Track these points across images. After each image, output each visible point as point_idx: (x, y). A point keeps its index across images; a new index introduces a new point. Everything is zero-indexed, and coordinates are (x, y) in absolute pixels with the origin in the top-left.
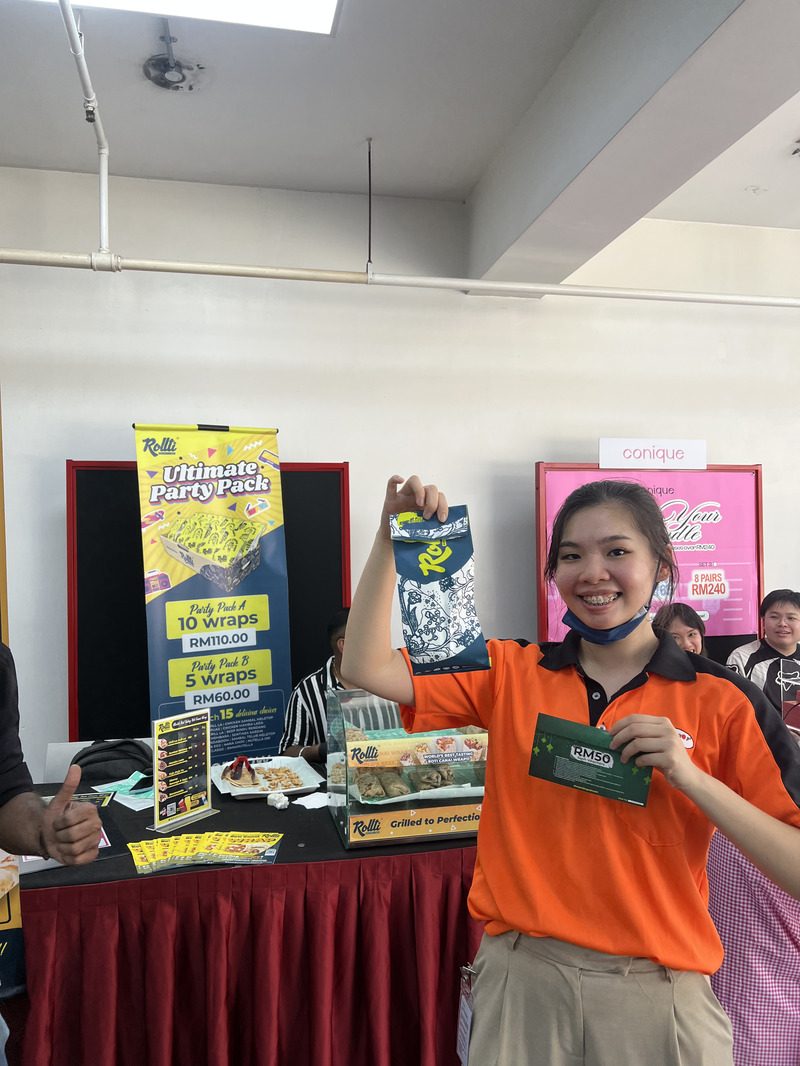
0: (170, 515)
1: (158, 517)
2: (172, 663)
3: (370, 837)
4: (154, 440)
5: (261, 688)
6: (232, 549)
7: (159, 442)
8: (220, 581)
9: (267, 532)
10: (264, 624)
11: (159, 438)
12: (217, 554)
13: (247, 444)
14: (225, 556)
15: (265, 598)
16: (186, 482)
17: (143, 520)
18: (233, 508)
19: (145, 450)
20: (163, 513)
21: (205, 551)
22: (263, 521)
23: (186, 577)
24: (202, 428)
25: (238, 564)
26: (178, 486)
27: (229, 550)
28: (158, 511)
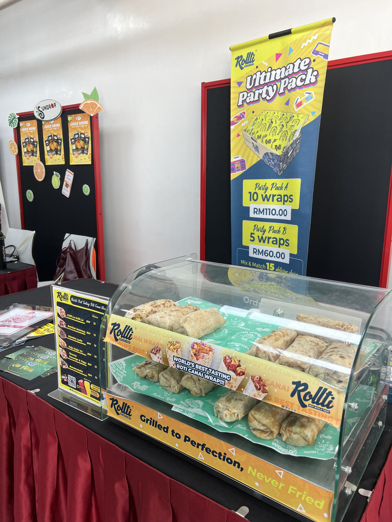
0: (249, 114)
1: (242, 116)
4: (242, 57)
6: (285, 139)
7: (245, 57)
9: (308, 122)
11: (245, 53)
12: (275, 144)
13: (305, 41)
14: (280, 145)
15: (299, 181)
17: (232, 119)
18: (287, 103)
19: (236, 66)
21: (267, 141)
22: (307, 112)
23: (254, 162)
24: (272, 37)
25: (287, 151)
26: (254, 90)
27: (283, 139)
28: (241, 112)
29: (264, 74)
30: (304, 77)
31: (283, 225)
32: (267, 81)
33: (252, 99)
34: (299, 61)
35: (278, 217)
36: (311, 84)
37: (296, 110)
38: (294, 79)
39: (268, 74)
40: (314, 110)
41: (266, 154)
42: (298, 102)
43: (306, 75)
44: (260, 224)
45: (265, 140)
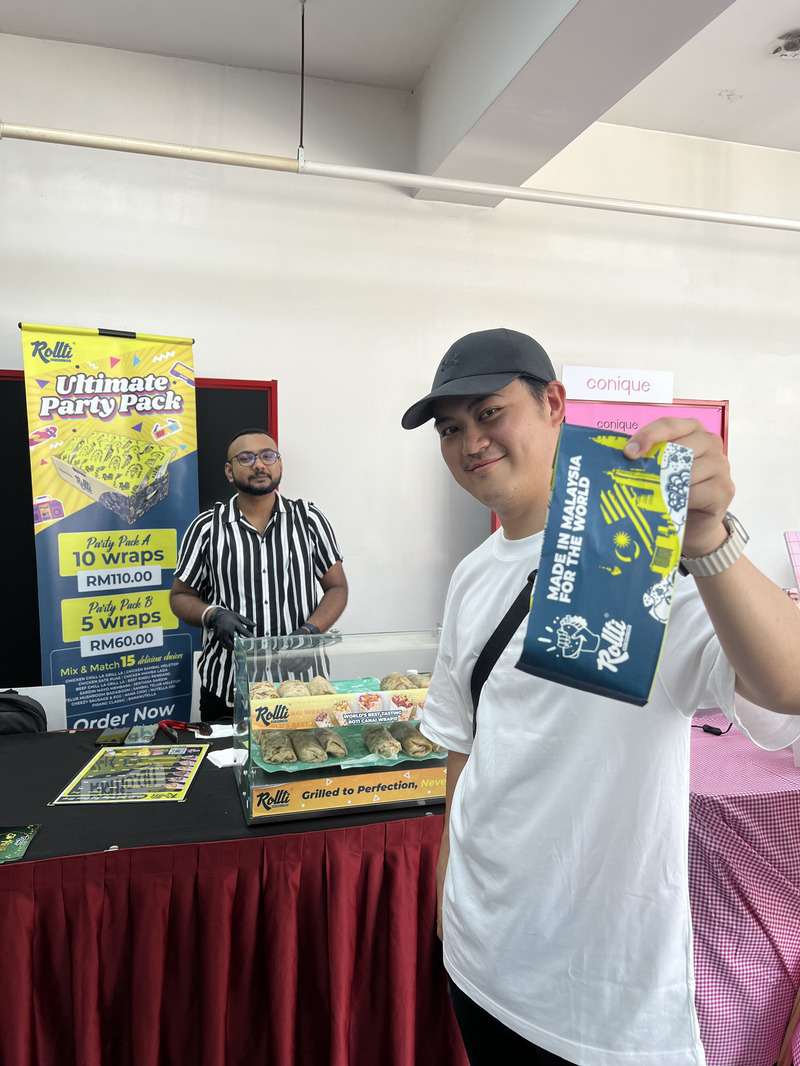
0: (65, 432)
1: (49, 434)
2: (66, 603)
3: (277, 811)
4: (45, 344)
5: (165, 632)
6: (135, 476)
7: (52, 347)
8: (121, 511)
9: (178, 457)
10: (171, 561)
11: (51, 341)
12: (119, 481)
13: (157, 354)
14: (127, 483)
15: (173, 532)
16: (84, 395)
17: (31, 436)
18: (138, 428)
19: (34, 355)
20: (55, 429)
21: (104, 476)
22: (173, 445)
23: (82, 505)
24: (103, 333)
25: (142, 494)
26: (74, 399)
27: (132, 476)
28: (49, 427)
29: (91, 380)
30: (162, 400)
31: (144, 595)
32: (99, 389)
33: (70, 411)
34: (151, 378)
35: (136, 584)
36: (172, 411)
37: (157, 440)
38: (148, 400)
39: (100, 383)
40: (184, 444)
41: (106, 495)
42: (158, 429)
43: (166, 398)
44: (103, 601)
45: (101, 473)
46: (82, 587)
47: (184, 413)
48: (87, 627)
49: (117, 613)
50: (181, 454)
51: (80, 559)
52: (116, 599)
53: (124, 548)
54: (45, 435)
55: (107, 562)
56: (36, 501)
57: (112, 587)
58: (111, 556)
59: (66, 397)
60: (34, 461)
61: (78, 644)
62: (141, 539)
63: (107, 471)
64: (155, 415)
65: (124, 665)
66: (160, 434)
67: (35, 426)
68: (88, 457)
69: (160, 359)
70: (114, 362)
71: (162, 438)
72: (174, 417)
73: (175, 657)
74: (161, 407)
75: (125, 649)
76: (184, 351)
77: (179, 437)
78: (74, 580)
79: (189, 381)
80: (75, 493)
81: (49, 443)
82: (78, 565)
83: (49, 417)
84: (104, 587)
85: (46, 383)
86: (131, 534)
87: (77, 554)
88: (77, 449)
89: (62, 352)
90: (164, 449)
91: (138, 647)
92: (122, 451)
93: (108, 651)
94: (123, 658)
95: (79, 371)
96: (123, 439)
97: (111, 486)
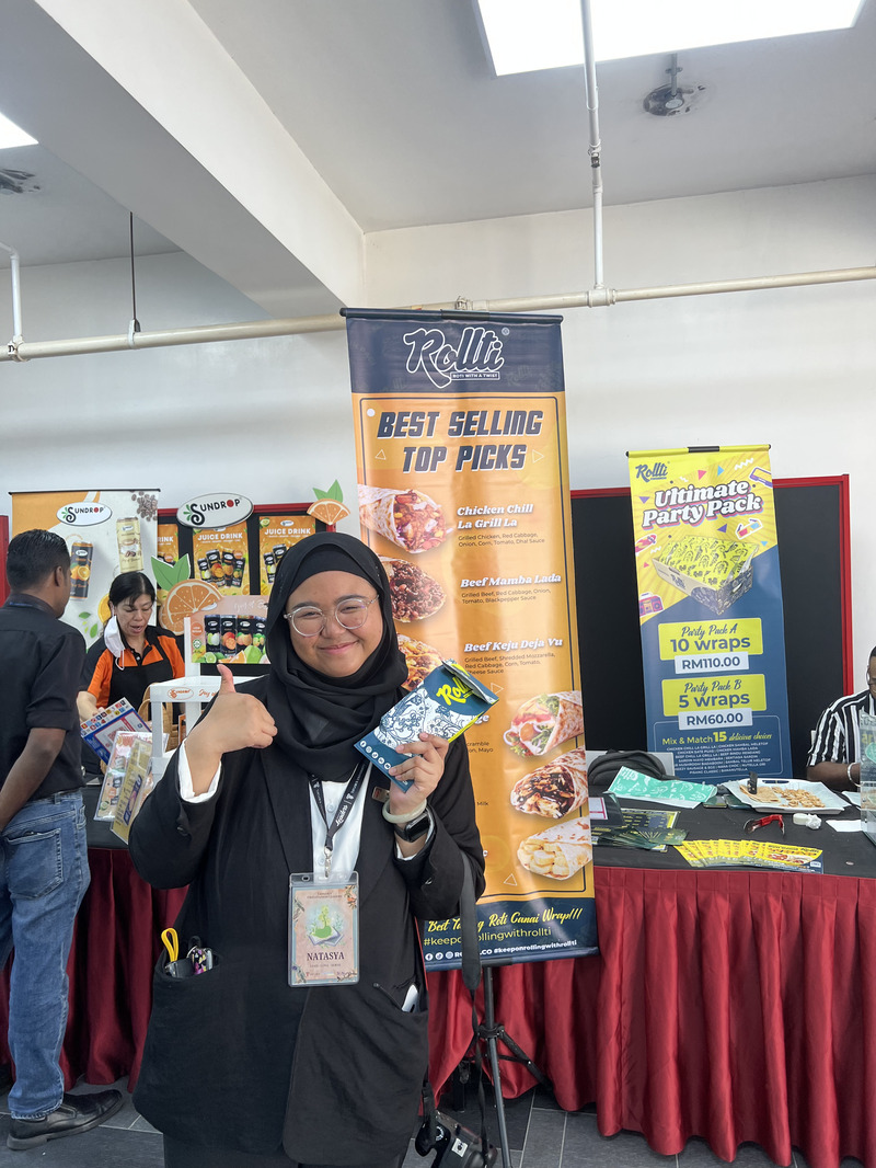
0: (661, 539)
1: (650, 541)
2: (666, 683)
4: (646, 466)
5: (754, 713)
6: (722, 571)
7: (651, 468)
8: (710, 603)
9: (759, 553)
10: (757, 648)
11: (651, 463)
12: (708, 576)
13: (738, 463)
14: (715, 579)
15: (758, 621)
16: (677, 506)
17: (636, 545)
18: (723, 529)
19: (637, 476)
20: (654, 537)
21: (695, 574)
22: (755, 542)
23: (676, 599)
24: (693, 450)
25: (730, 586)
26: (669, 509)
27: (719, 572)
28: (649, 535)
29: (683, 492)
30: (744, 502)
31: (733, 678)
32: (689, 500)
33: (666, 521)
34: (734, 484)
35: (725, 668)
36: (753, 511)
37: (741, 538)
38: (731, 504)
39: (690, 493)
40: (765, 540)
41: (697, 590)
42: (741, 529)
43: (746, 500)
44: (697, 682)
45: (692, 572)
46: (679, 670)
47: (764, 512)
48: (684, 704)
49: (709, 694)
50: (763, 549)
51: (676, 645)
52: (708, 681)
53: (714, 636)
54: (646, 542)
55: (700, 648)
56: (641, 598)
57: (704, 670)
58: (703, 643)
59: (663, 509)
60: (639, 564)
61: (677, 718)
62: (729, 628)
63: (697, 569)
64: (738, 515)
65: (717, 740)
66: (743, 533)
67: (640, 535)
68: (682, 558)
69: (740, 467)
70: (701, 474)
71: (745, 536)
72: (755, 516)
73: (764, 737)
74: (742, 509)
75: (716, 725)
76: (760, 458)
77: (761, 534)
78: (671, 663)
79: (767, 483)
80: (672, 589)
81: (649, 549)
82: (675, 650)
83: (650, 527)
84: (697, 670)
85: (647, 498)
86: (720, 624)
87: (674, 641)
88: (672, 552)
89: (660, 471)
90: (747, 546)
91: (728, 725)
92: (710, 551)
93: (702, 726)
94: (716, 734)
95: (673, 485)
96: (710, 540)
97: (702, 582)
